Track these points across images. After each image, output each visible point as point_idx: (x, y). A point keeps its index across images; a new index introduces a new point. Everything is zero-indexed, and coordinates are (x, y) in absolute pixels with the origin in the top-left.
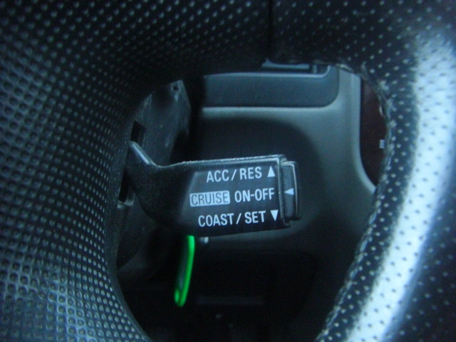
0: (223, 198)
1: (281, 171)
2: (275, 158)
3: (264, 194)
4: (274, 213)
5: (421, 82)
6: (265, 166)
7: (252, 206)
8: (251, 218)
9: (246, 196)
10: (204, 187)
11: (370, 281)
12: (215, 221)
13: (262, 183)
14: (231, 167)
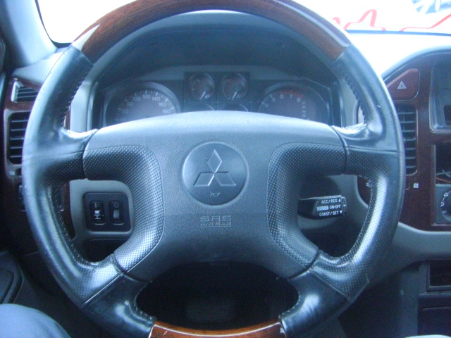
0: (326, 208)
1: (342, 200)
2: (340, 196)
3: (338, 206)
4: (341, 212)
5: (379, 183)
6: (338, 199)
7: (335, 210)
8: (334, 213)
9: (333, 207)
10: (320, 205)
11: (369, 223)
12: (325, 214)
13: (338, 203)
14: (328, 199)
